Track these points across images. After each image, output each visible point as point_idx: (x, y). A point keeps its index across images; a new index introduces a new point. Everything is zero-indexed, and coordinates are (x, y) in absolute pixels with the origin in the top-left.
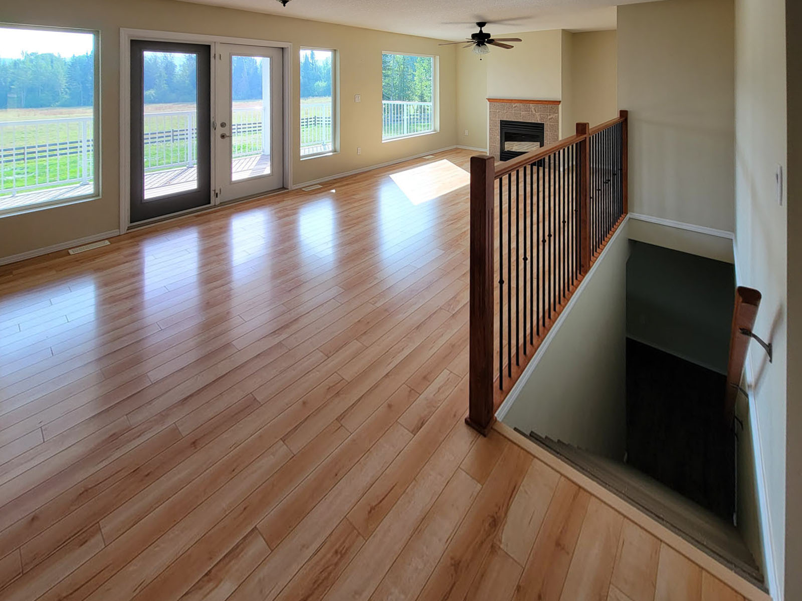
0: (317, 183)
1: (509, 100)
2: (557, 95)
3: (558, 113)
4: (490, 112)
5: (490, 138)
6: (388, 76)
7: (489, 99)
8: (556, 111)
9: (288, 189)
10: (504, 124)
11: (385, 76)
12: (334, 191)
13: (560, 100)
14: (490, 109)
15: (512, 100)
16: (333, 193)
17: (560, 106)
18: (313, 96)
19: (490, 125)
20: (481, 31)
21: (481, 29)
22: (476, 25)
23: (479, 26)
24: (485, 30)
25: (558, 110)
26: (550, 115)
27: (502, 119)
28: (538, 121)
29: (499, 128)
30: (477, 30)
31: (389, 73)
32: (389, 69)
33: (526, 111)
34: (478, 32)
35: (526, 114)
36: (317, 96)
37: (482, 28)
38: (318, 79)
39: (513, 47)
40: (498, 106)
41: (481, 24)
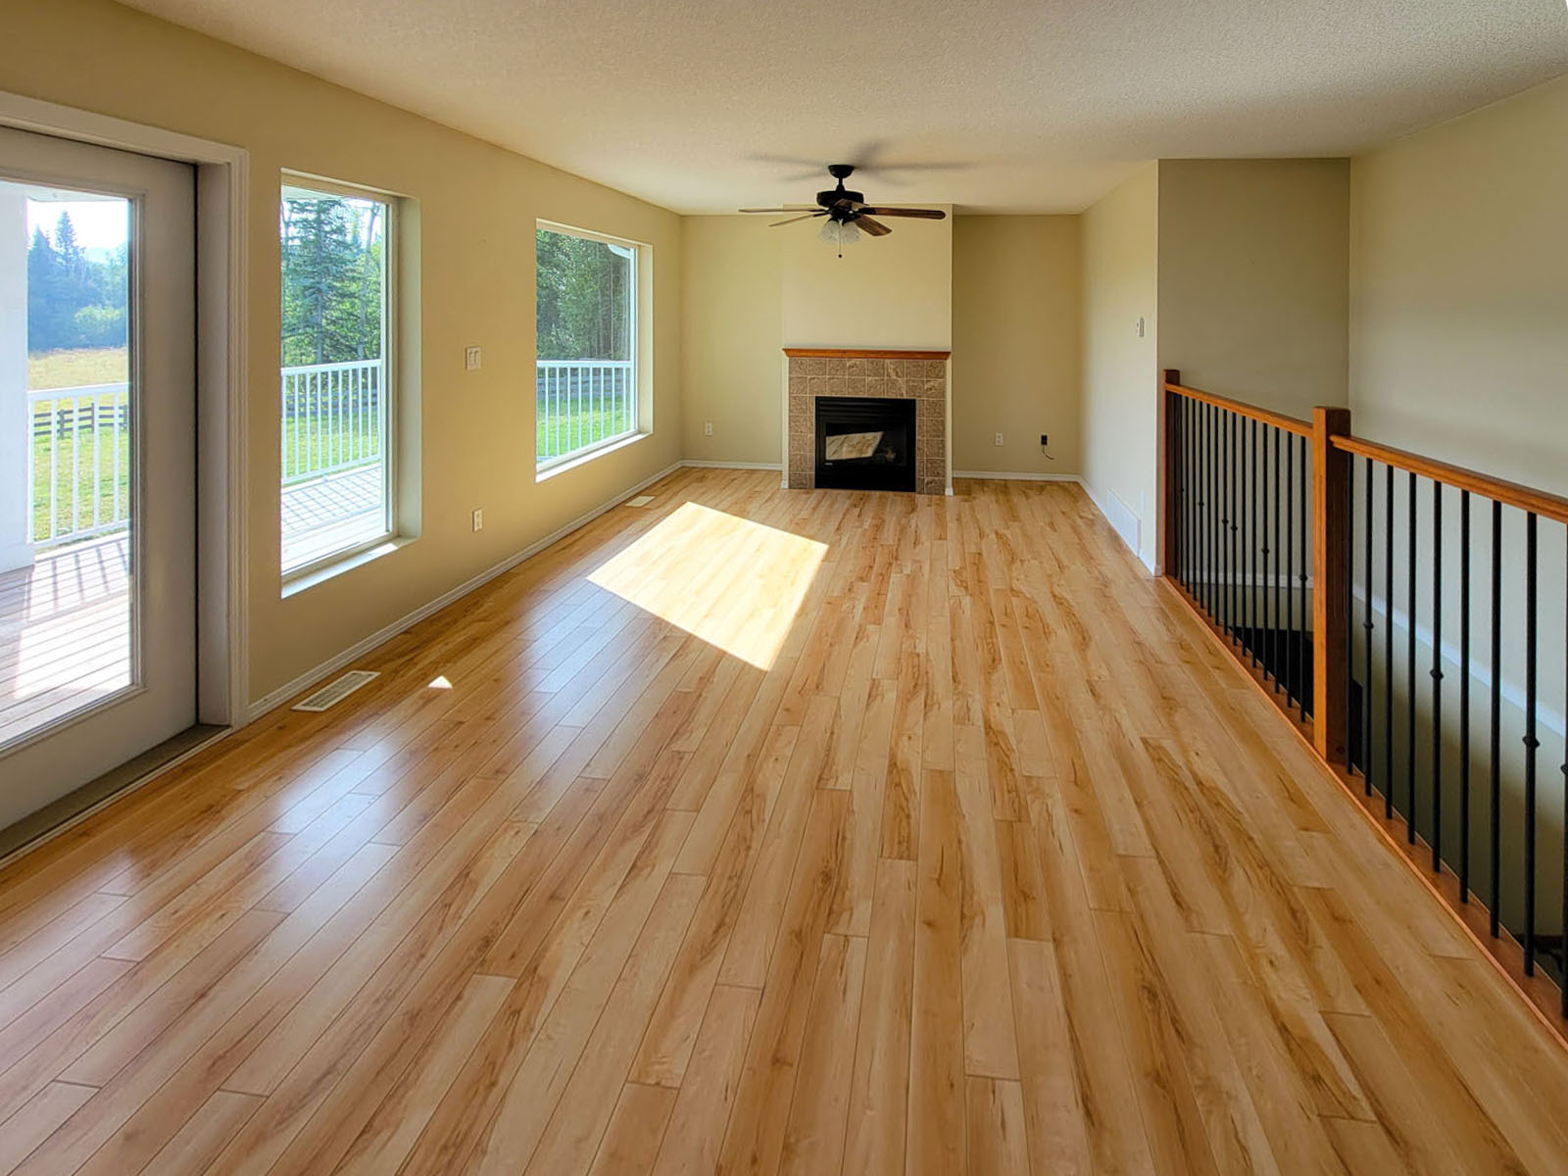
0: (344, 662)
1: (839, 351)
2: (941, 340)
3: (943, 377)
4: (790, 379)
5: (792, 438)
6: (352, 295)
7: (786, 350)
8: (941, 374)
9: (228, 726)
10: (823, 404)
11: (343, 296)
12: (441, 682)
13: (949, 349)
14: (790, 373)
15: (844, 352)
16: (442, 691)
17: (949, 362)
18: (70, 347)
19: (790, 411)
20: (840, 187)
21: (841, 182)
22: (828, 171)
23: (835, 176)
24: (851, 184)
25: (944, 371)
26: (927, 381)
27: (819, 395)
28: (902, 395)
29: (814, 415)
30: (831, 184)
31: (354, 287)
32: (353, 279)
33: (875, 375)
34: (834, 189)
35: (876, 381)
36: (85, 346)
37: (844, 180)
38: (92, 298)
39: (889, 231)
40: (810, 365)
41: (841, 171)
